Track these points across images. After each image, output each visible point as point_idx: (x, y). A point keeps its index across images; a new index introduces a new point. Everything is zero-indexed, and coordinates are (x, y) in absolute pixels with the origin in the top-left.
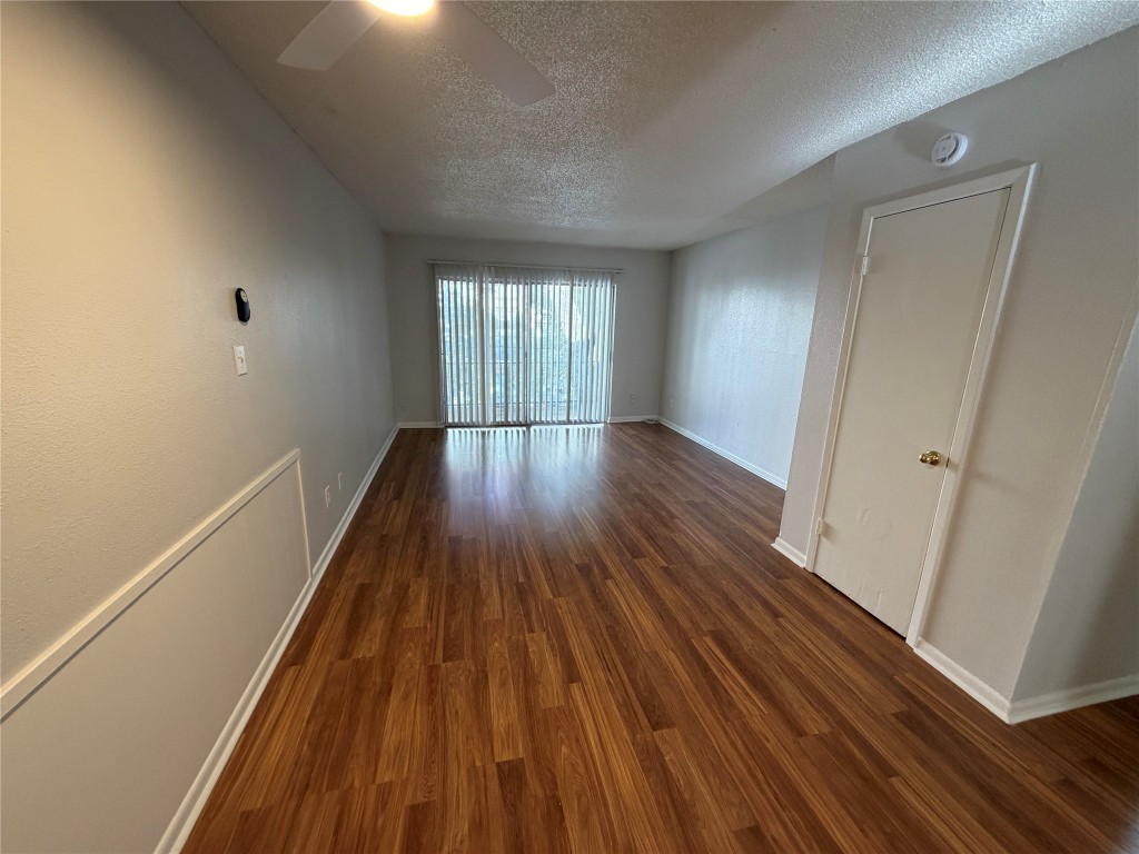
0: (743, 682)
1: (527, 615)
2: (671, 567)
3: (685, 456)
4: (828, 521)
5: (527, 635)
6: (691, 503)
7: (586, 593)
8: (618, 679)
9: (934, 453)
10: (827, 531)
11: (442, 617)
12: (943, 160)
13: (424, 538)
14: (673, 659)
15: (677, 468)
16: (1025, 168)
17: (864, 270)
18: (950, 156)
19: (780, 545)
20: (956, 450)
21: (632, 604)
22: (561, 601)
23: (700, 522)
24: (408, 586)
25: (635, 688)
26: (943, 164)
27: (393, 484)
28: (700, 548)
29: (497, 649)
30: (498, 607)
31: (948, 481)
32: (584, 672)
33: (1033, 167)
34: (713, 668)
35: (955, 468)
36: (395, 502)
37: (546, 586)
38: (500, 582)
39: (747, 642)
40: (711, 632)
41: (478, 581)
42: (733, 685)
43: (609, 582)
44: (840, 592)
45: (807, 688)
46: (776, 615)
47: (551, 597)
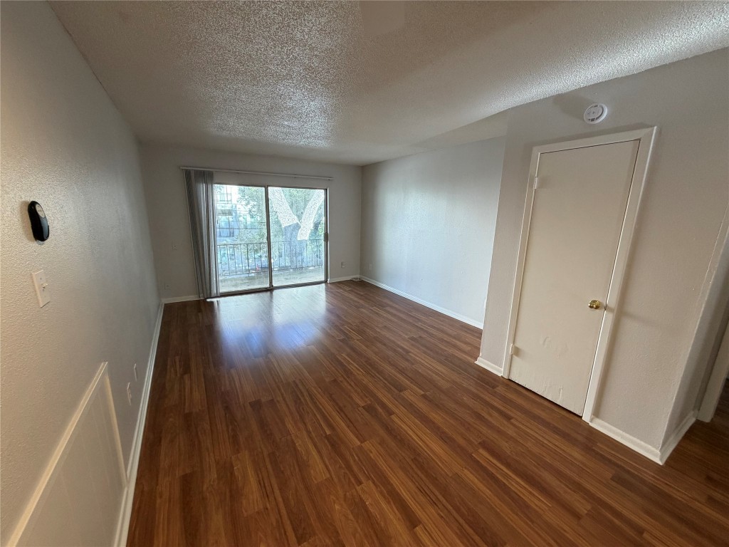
0: (522, 483)
1: (349, 467)
2: (428, 393)
3: (391, 303)
4: (518, 345)
5: (358, 488)
6: (413, 339)
7: (382, 432)
8: (446, 511)
9: (594, 301)
10: (517, 352)
11: (277, 492)
12: (593, 120)
13: (227, 408)
14: (470, 477)
15: (389, 312)
16: (650, 129)
17: (535, 186)
18: (597, 118)
19: (481, 362)
20: (611, 299)
21: (419, 433)
22: (367, 445)
23: (425, 353)
24: (232, 466)
25: (462, 516)
26: (593, 123)
27: (177, 359)
28: (437, 374)
29: (339, 510)
30: (321, 466)
31: (606, 319)
32: (419, 513)
33: (655, 128)
34: (498, 476)
35: (611, 310)
36: (186, 377)
37: (351, 434)
38: (311, 438)
39: (506, 446)
40: (480, 443)
41: (294, 443)
42: (519, 488)
43: (393, 417)
44: (531, 391)
45: (559, 475)
46: (508, 418)
47: (359, 443)
